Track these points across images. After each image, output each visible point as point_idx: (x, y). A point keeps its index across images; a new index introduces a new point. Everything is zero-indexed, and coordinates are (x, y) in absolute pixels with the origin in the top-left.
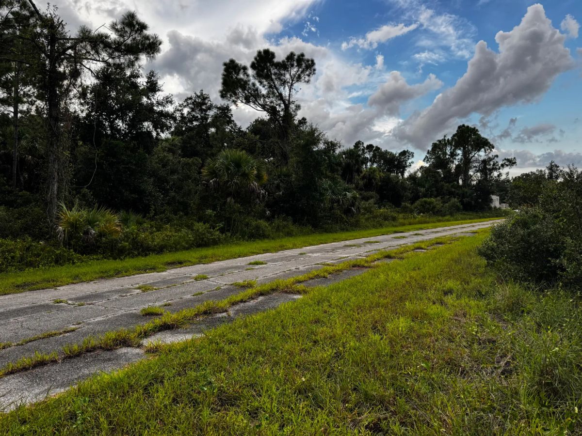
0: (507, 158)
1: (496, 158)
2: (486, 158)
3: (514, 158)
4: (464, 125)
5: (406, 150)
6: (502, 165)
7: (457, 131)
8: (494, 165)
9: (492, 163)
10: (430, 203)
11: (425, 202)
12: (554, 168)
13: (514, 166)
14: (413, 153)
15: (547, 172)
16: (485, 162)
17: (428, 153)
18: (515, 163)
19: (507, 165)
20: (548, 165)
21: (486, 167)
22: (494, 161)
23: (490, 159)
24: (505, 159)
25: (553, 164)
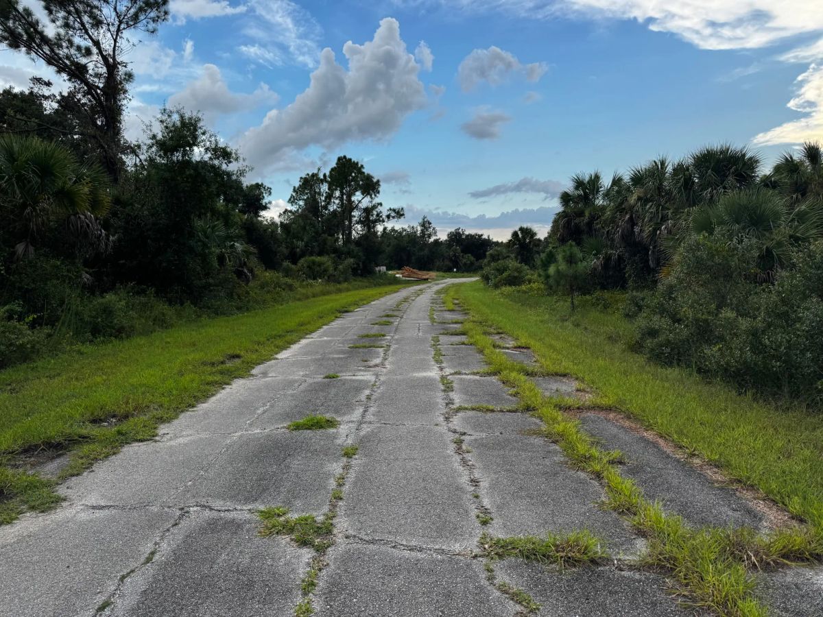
0: (392, 208)
1: (379, 207)
2: (370, 205)
3: (402, 209)
4: (345, 157)
5: (260, 183)
6: (388, 217)
7: (337, 164)
8: (378, 215)
9: (375, 213)
10: (320, 265)
11: (314, 263)
12: (427, 225)
13: (402, 218)
14: (270, 189)
15: (419, 229)
16: (368, 211)
17: (294, 190)
18: (403, 215)
19: (393, 217)
20: (421, 221)
21: (369, 217)
22: (377, 210)
23: (374, 207)
24: (390, 209)
25: (425, 220)
